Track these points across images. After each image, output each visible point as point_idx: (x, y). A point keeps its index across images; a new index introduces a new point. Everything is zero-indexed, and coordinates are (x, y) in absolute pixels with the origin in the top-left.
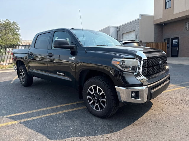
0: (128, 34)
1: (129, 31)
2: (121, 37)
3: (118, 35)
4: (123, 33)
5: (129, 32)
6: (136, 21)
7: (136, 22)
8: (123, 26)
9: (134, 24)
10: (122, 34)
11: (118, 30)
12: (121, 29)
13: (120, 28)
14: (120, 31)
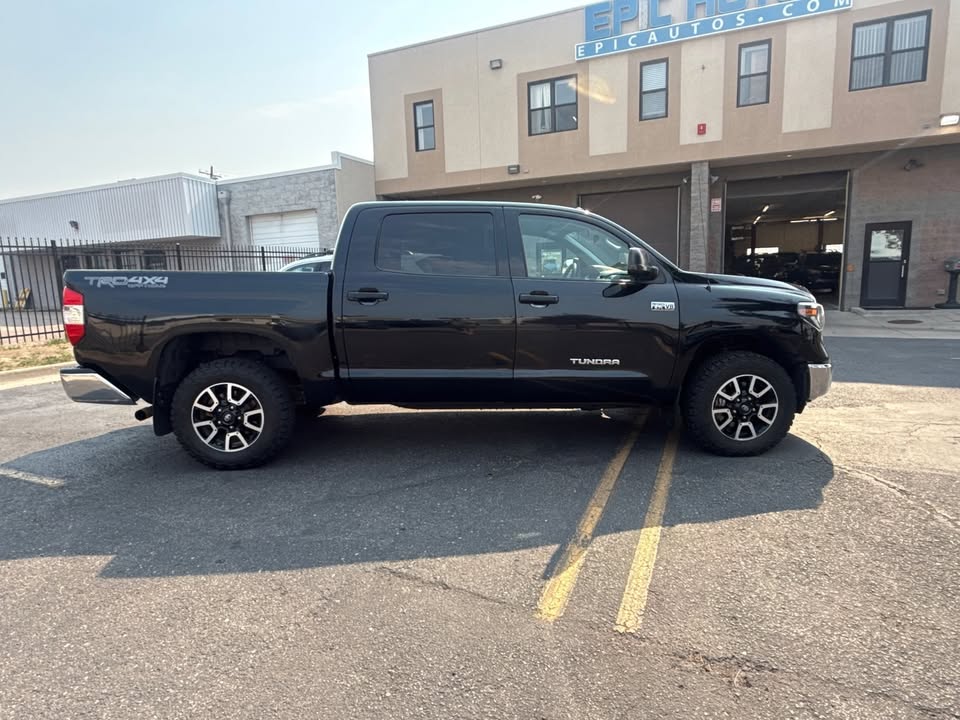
0: (277, 222)
1: (287, 210)
2: (244, 229)
3: (221, 216)
4: (250, 213)
5: (281, 214)
6: (322, 174)
7: (319, 179)
8: (254, 185)
9: (312, 185)
10: (248, 217)
11: (223, 196)
12: (236, 195)
13: (230, 192)
14: (232, 202)
